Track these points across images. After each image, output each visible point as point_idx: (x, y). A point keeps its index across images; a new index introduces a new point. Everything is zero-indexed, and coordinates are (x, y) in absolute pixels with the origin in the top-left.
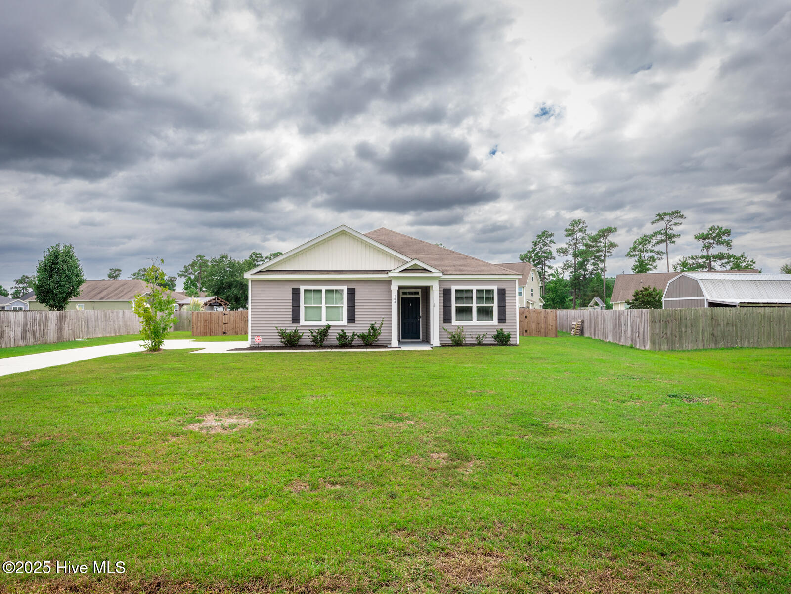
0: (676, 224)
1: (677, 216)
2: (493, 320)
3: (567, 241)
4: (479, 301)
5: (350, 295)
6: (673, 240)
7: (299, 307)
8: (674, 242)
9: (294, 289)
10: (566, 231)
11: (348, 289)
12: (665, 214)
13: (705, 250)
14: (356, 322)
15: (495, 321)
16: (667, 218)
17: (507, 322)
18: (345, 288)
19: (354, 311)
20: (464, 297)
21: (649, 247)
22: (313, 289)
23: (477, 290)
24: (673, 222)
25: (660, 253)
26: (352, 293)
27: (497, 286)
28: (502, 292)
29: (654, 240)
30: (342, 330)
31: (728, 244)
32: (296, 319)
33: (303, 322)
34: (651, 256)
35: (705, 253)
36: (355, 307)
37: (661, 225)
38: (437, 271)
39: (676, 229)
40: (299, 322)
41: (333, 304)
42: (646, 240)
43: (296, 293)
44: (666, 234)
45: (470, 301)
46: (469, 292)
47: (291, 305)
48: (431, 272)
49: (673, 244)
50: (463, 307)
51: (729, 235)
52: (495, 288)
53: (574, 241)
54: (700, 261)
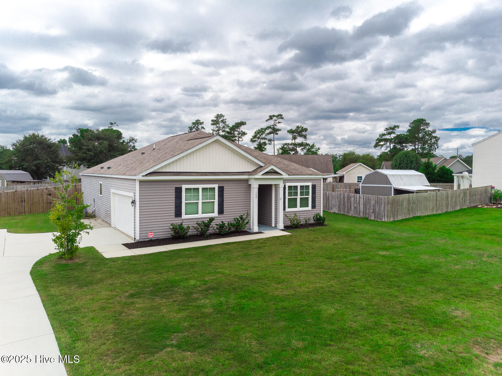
0: (279, 123)
1: (280, 118)
2: (308, 207)
3: (213, 128)
4: (302, 194)
5: (220, 192)
6: (277, 132)
7: (181, 203)
8: (277, 134)
9: (176, 188)
10: (212, 121)
11: (219, 187)
12: (274, 116)
13: (294, 140)
14: (224, 213)
15: (310, 208)
16: (275, 118)
17: (316, 208)
18: (216, 186)
19: (223, 205)
20: (293, 191)
21: (263, 136)
22: (192, 188)
23: (300, 186)
24: (277, 122)
25: (270, 140)
26: (221, 189)
27: (311, 183)
28: (314, 187)
29: (267, 131)
30: (222, 222)
31: (305, 137)
32: (178, 213)
33: (184, 216)
34: (264, 141)
35: (293, 142)
36: (223, 201)
37: (271, 123)
38: (285, 174)
39: (279, 126)
40: (181, 216)
41: (208, 200)
42: (263, 131)
43: (178, 191)
44: (274, 129)
45: (296, 194)
46: (296, 187)
47: (174, 202)
48: (281, 174)
49: (277, 135)
50: (292, 198)
51: (306, 132)
52: (310, 184)
53: (217, 129)
54: (290, 146)
